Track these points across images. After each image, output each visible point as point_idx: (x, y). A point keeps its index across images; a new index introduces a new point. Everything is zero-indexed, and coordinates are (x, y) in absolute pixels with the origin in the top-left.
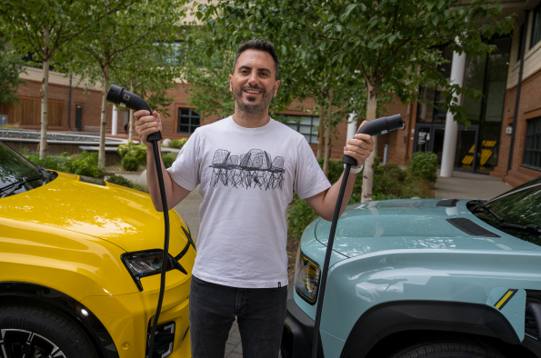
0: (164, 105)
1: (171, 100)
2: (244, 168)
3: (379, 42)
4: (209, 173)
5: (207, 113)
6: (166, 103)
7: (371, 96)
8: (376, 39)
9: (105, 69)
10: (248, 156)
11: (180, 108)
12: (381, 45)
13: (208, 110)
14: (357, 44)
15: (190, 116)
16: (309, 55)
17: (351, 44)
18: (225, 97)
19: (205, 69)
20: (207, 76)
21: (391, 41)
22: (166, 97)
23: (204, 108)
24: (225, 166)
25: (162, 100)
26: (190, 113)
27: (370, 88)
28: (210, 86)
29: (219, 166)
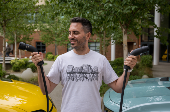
0: (29, 41)
1: (32, 39)
2: (81, 73)
3: (128, 10)
4: (65, 76)
5: (49, 44)
6: (30, 40)
7: (125, 34)
8: (126, 9)
9: (4, 27)
10: (82, 67)
11: (36, 42)
12: (129, 11)
13: (49, 42)
14: (119, 11)
15: (41, 45)
16: (97, 18)
17: (116, 12)
18: (56, 36)
19: (47, 24)
20: (48, 27)
21: (133, 9)
22: (30, 37)
23: (47, 41)
24: (72, 72)
25: (28, 39)
26: (41, 44)
27: (124, 30)
28: (50, 31)
29: (70, 73)
